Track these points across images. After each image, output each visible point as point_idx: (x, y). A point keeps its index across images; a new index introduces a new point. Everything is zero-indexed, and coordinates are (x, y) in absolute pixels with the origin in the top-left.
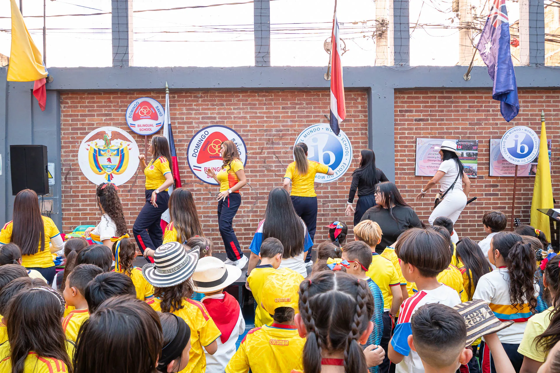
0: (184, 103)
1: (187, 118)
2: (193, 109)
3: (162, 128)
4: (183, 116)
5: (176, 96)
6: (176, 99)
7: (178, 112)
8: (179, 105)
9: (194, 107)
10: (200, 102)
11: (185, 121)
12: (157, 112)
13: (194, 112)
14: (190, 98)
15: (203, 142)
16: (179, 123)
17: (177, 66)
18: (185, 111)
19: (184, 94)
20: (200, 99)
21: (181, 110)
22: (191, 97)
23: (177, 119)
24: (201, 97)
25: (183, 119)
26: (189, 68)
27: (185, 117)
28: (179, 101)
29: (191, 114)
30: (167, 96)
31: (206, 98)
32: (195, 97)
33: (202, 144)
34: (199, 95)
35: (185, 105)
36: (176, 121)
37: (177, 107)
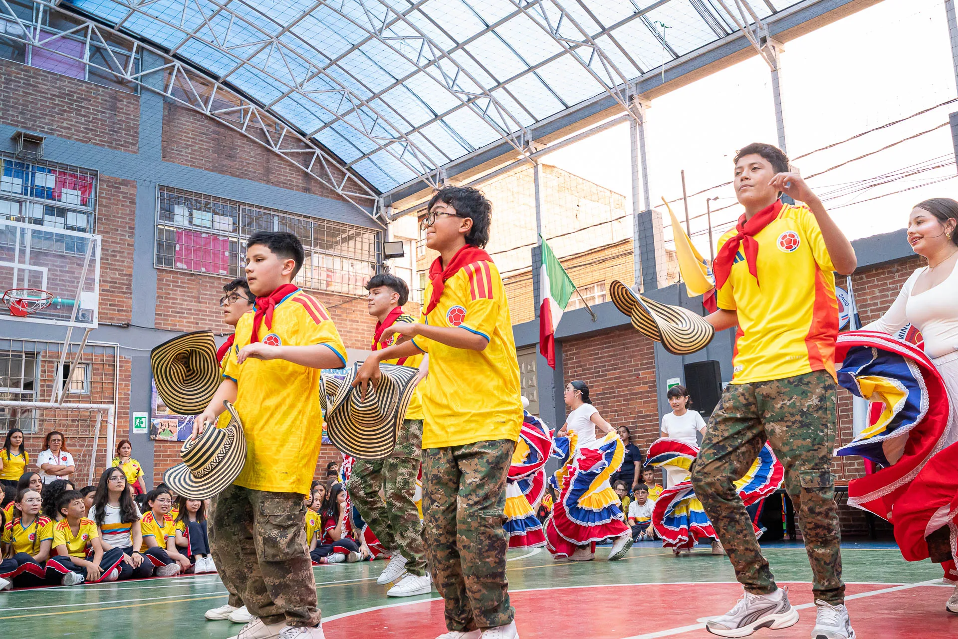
0: (876, 283)
1: (882, 303)
2: (888, 290)
3: (849, 322)
4: (876, 301)
5: (864, 276)
6: (865, 280)
7: (868, 297)
8: (869, 288)
9: (889, 286)
10: (897, 278)
11: (879, 306)
12: (842, 301)
13: (890, 292)
14: (882, 276)
15: (907, 331)
16: (872, 311)
17: (857, 238)
18: (878, 294)
19: (874, 272)
20: (897, 274)
21: (873, 293)
22: (883, 273)
23: (869, 305)
24: (898, 271)
25: (876, 304)
26: (874, 237)
27: (878, 301)
28: (869, 282)
29: (887, 296)
30: (849, 279)
31: (904, 271)
32: (889, 272)
33: (906, 333)
34: (895, 269)
35: (877, 286)
36: (867, 309)
37: (867, 291)
